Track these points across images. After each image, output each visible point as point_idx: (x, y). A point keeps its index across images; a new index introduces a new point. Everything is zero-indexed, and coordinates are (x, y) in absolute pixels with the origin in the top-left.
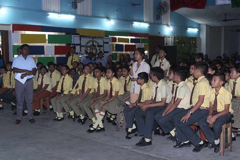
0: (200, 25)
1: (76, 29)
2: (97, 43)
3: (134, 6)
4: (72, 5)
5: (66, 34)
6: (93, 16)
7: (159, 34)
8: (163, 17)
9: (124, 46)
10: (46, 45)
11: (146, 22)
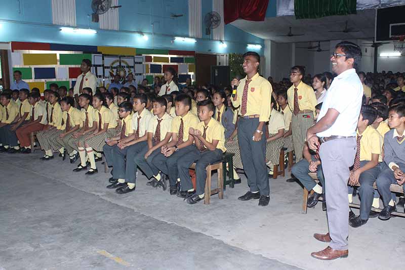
0: (263, 40)
1: (96, 47)
2: (126, 63)
3: (175, 18)
4: (93, 17)
5: (84, 53)
6: (120, 31)
7: (209, 52)
8: (214, 31)
9: (162, 67)
10: (57, 67)
11: (192, 38)
